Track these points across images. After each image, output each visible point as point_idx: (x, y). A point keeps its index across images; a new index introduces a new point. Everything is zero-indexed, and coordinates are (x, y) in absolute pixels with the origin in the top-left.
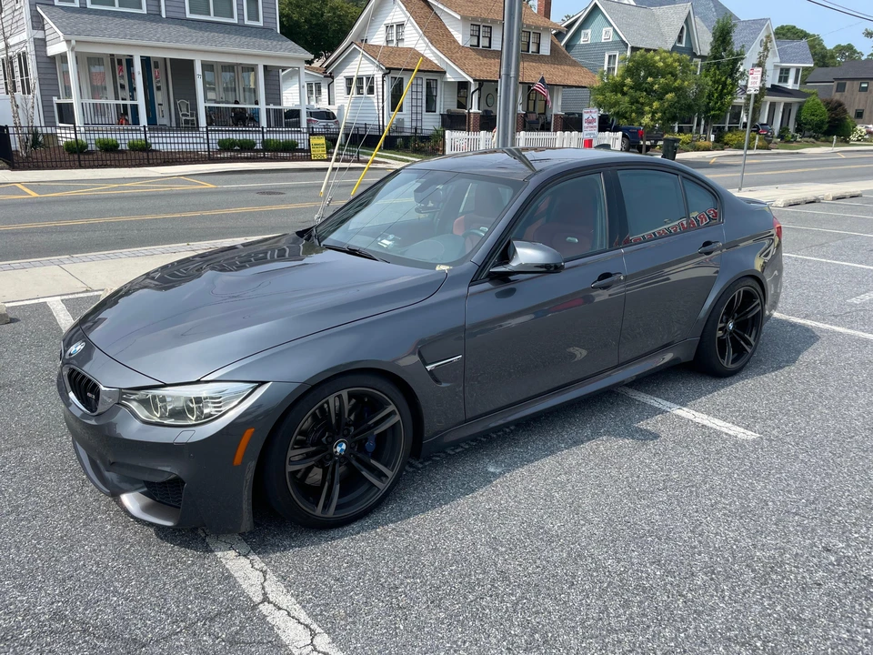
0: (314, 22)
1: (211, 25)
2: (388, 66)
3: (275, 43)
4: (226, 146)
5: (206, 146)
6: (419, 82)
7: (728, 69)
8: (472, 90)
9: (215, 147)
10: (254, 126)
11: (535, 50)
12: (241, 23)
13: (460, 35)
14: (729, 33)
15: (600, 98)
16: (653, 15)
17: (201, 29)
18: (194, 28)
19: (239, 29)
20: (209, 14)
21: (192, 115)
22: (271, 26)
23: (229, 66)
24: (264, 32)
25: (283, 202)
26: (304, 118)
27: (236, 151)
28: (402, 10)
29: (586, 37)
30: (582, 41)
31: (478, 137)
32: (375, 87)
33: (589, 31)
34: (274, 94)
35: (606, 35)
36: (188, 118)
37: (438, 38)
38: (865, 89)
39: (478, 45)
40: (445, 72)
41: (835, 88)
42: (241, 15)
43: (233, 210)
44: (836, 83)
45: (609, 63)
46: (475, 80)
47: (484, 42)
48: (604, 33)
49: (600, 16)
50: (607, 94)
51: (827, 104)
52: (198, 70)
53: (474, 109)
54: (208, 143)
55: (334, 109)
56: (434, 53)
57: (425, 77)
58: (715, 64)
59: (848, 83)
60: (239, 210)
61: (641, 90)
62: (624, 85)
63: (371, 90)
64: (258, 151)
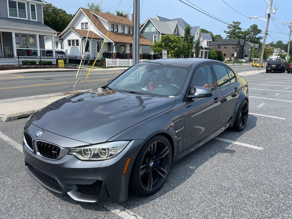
0: (54, 21)
1: (18, 20)
2: (84, 36)
3: (42, 27)
4: (25, 63)
5: (18, 63)
6: (95, 42)
7: (190, 41)
8: (113, 45)
9: (21, 63)
10: (35, 56)
11: (132, 33)
12: (29, 20)
13: (107, 27)
14: (189, 30)
15: (155, 49)
16: (166, 24)
17: (14, 22)
18: (12, 21)
19: (28, 22)
20: (17, 17)
21: (10, 52)
22: (40, 21)
23: (24, 35)
24: (38, 23)
25: (54, 82)
26: (54, 53)
27: (29, 65)
28: (87, 18)
29: (147, 30)
30: (146, 31)
31: (116, 60)
32: (79, 43)
33: (148, 28)
34: (42, 45)
35: (153, 30)
36: (9, 53)
37: (100, 28)
38: (226, 48)
39: (114, 31)
40: (103, 39)
41: (217, 47)
42: (29, 17)
43: (36, 85)
44: (218, 46)
45: (154, 38)
46: (114, 42)
47: (116, 30)
48: (152, 29)
49: (151, 24)
50: (157, 48)
51: (217, 52)
52: (14, 36)
53: (114, 52)
54: (19, 62)
55: (64, 50)
56: (99, 33)
57: (97, 41)
58: (186, 39)
59: (221, 46)
60: (38, 85)
61: (167, 47)
62: (162, 45)
63: (78, 45)
64: (38, 65)
